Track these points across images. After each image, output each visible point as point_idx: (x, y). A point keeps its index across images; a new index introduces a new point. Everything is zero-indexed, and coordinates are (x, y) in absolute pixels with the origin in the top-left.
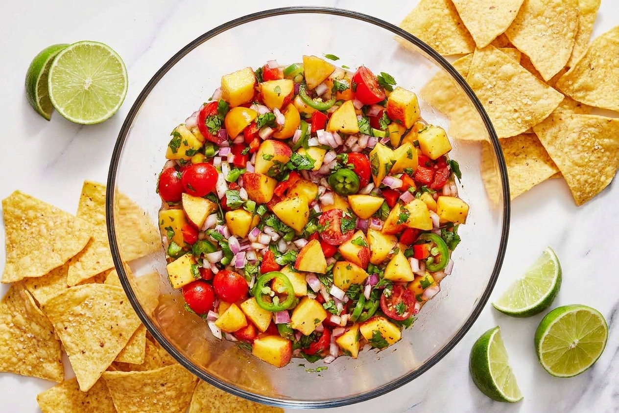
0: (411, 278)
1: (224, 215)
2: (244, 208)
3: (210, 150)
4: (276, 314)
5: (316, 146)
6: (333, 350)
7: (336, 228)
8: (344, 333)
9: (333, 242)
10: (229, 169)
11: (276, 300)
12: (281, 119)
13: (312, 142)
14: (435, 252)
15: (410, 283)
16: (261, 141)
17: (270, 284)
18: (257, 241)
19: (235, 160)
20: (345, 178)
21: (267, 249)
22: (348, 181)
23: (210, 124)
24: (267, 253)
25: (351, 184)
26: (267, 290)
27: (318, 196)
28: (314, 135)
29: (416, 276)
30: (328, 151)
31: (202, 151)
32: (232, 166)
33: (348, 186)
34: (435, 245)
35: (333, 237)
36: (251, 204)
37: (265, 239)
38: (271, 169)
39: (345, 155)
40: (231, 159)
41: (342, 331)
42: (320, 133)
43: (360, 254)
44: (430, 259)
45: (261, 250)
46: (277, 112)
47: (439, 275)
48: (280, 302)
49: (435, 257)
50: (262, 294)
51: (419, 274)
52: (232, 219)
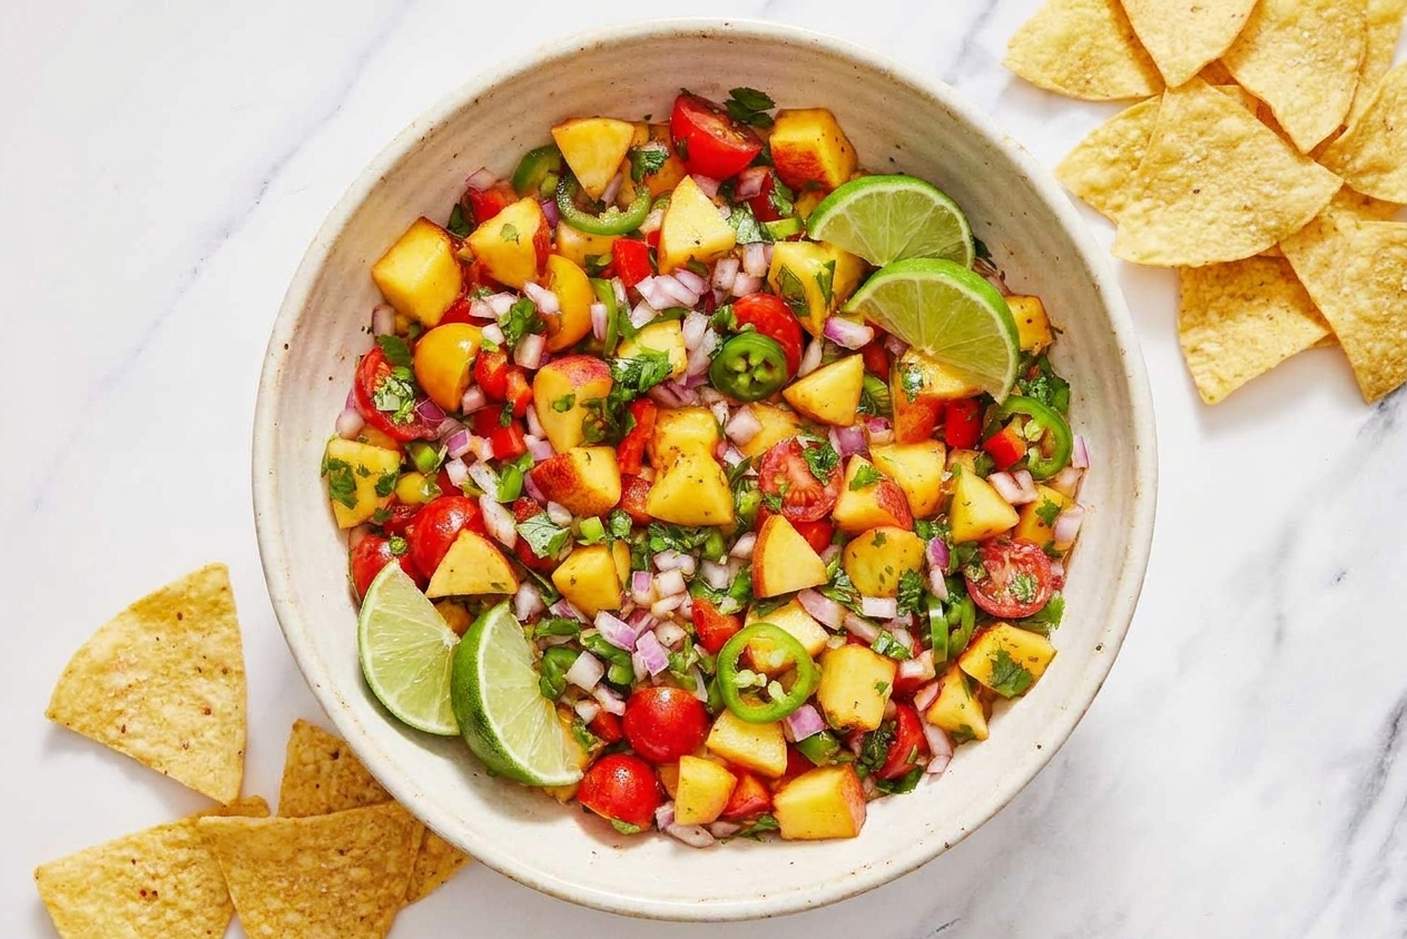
0: (1010, 518)
1: (551, 582)
2: (582, 542)
3: (426, 456)
4: (789, 720)
5: (652, 323)
6: (936, 740)
7: (802, 480)
8: (939, 692)
9: (815, 514)
10: (493, 476)
11: (775, 690)
12: (547, 301)
13: (639, 317)
14: (1033, 430)
15: (1013, 531)
16: (529, 376)
17: (745, 662)
18: (658, 598)
19: (495, 448)
20: (746, 356)
21: (687, 601)
22: (754, 361)
23: (386, 403)
24: (694, 607)
25: (767, 365)
26: (746, 678)
27: (721, 428)
28: (635, 299)
29: (1020, 508)
30: (682, 319)
31: (408, 468)
32: (495, 464)
33: (760, 375)
34: (1027, 418)
35: (809, 503)
36: (592, 526)
37: (670, 581)
38: (585, 427)
39: (726, 309)
40: (485, 449)
41: (933, 690)
42: (646, 287)
43: (882, 502)
44: (1034, 453)
45: (676, 610)
46: (533, 290)
47: (1068, 478)
48: (786, 690)
49: (1040, 444)
50: (743, 691)
51: (1027, 499)
52: (573, 581)
